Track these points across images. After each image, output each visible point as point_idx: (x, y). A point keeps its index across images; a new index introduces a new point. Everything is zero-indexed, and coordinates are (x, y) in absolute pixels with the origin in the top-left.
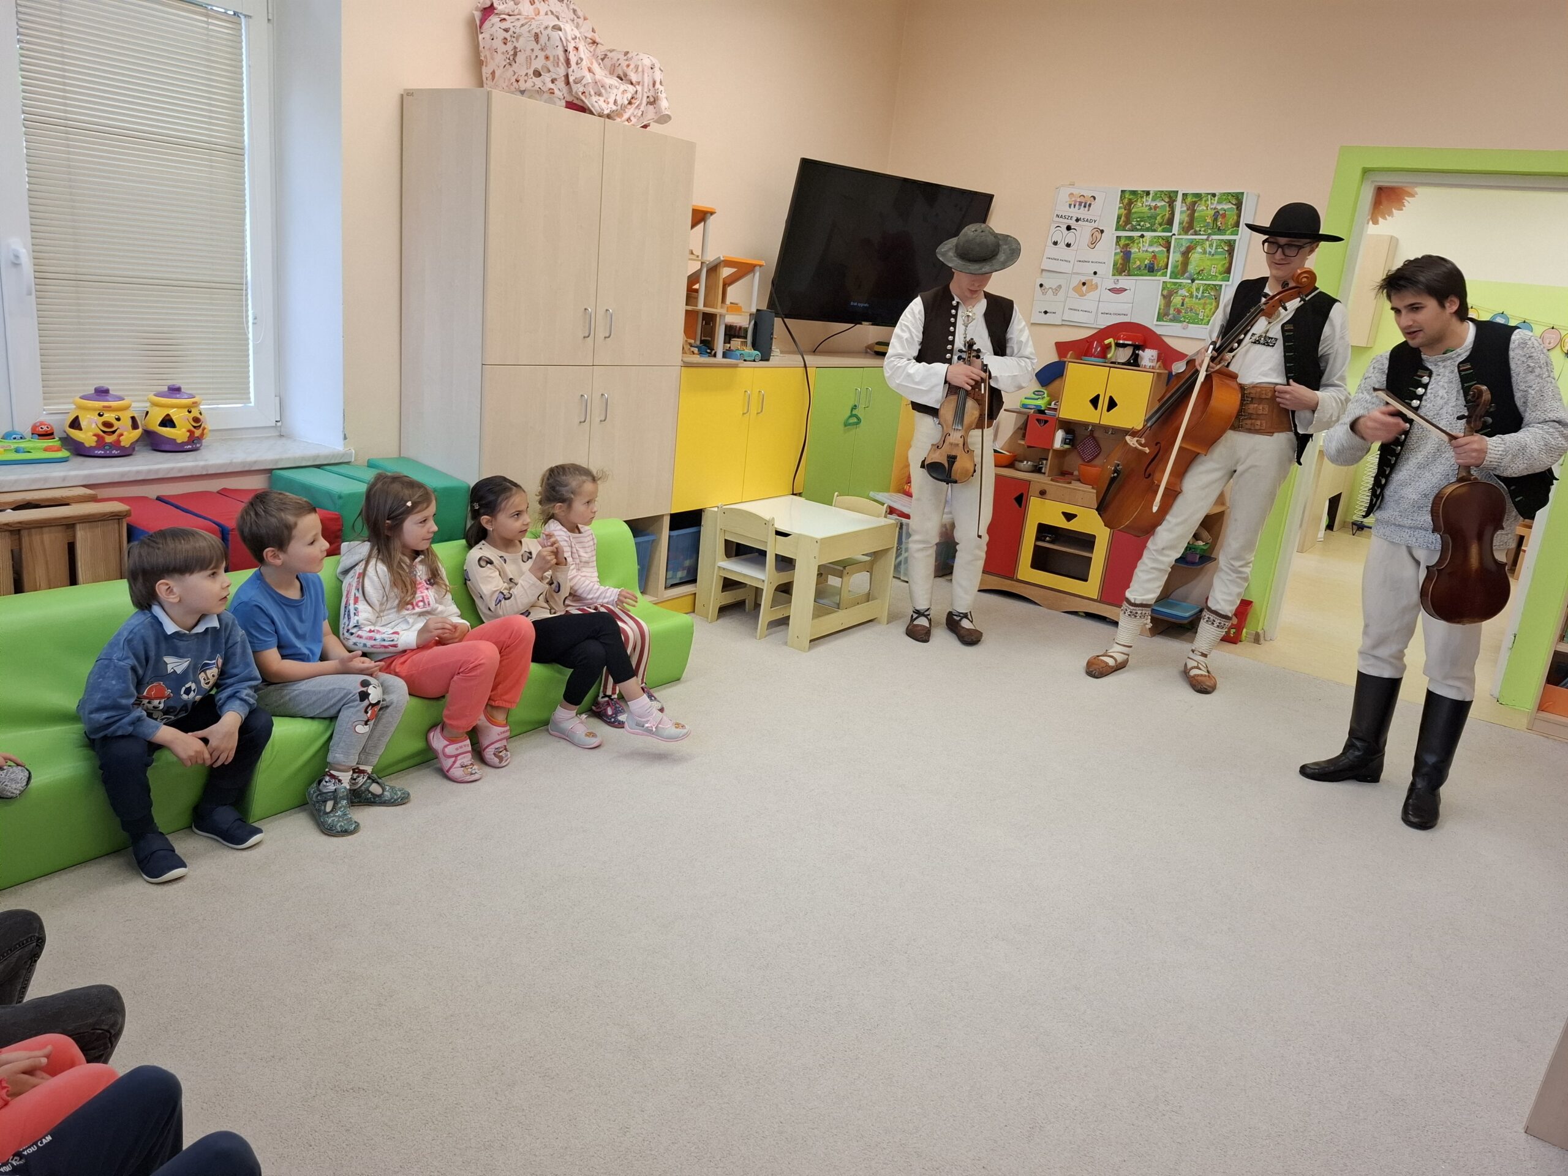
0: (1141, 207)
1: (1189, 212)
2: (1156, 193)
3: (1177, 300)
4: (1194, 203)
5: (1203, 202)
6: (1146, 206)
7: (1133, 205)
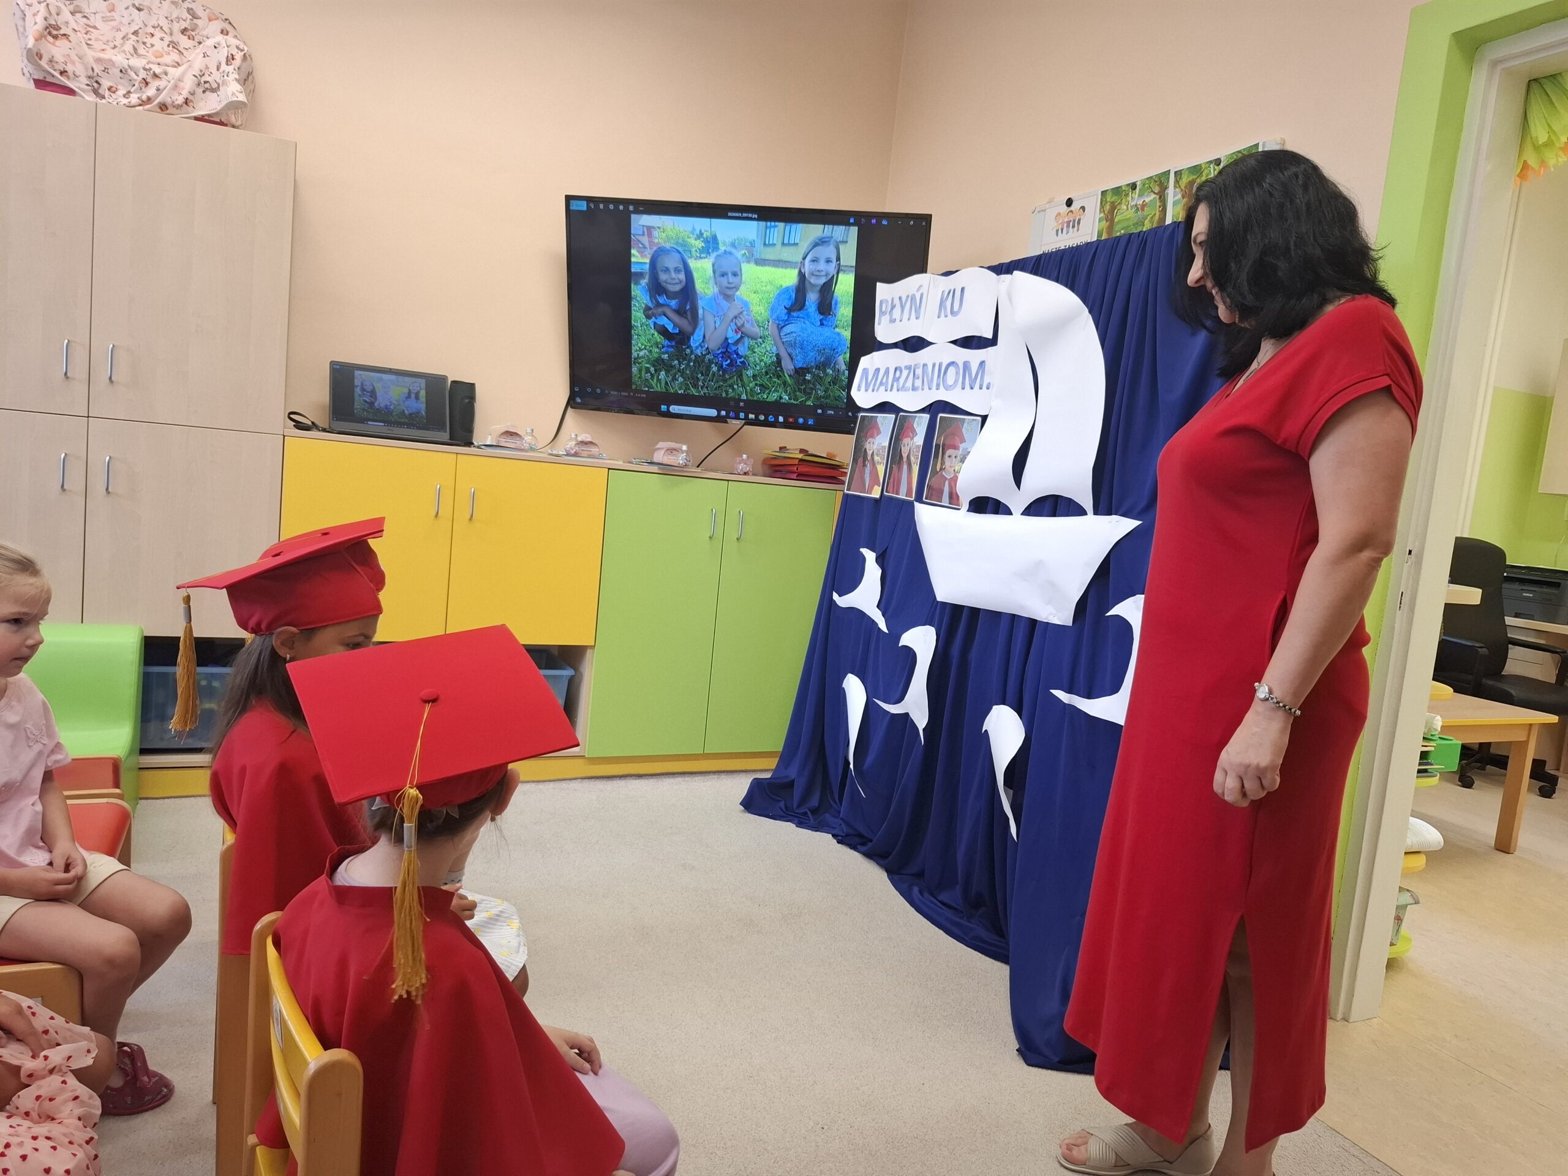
0: (1126, 211)
2: (1144, 183)
6: (1132, 207)
7: (1116, 211)
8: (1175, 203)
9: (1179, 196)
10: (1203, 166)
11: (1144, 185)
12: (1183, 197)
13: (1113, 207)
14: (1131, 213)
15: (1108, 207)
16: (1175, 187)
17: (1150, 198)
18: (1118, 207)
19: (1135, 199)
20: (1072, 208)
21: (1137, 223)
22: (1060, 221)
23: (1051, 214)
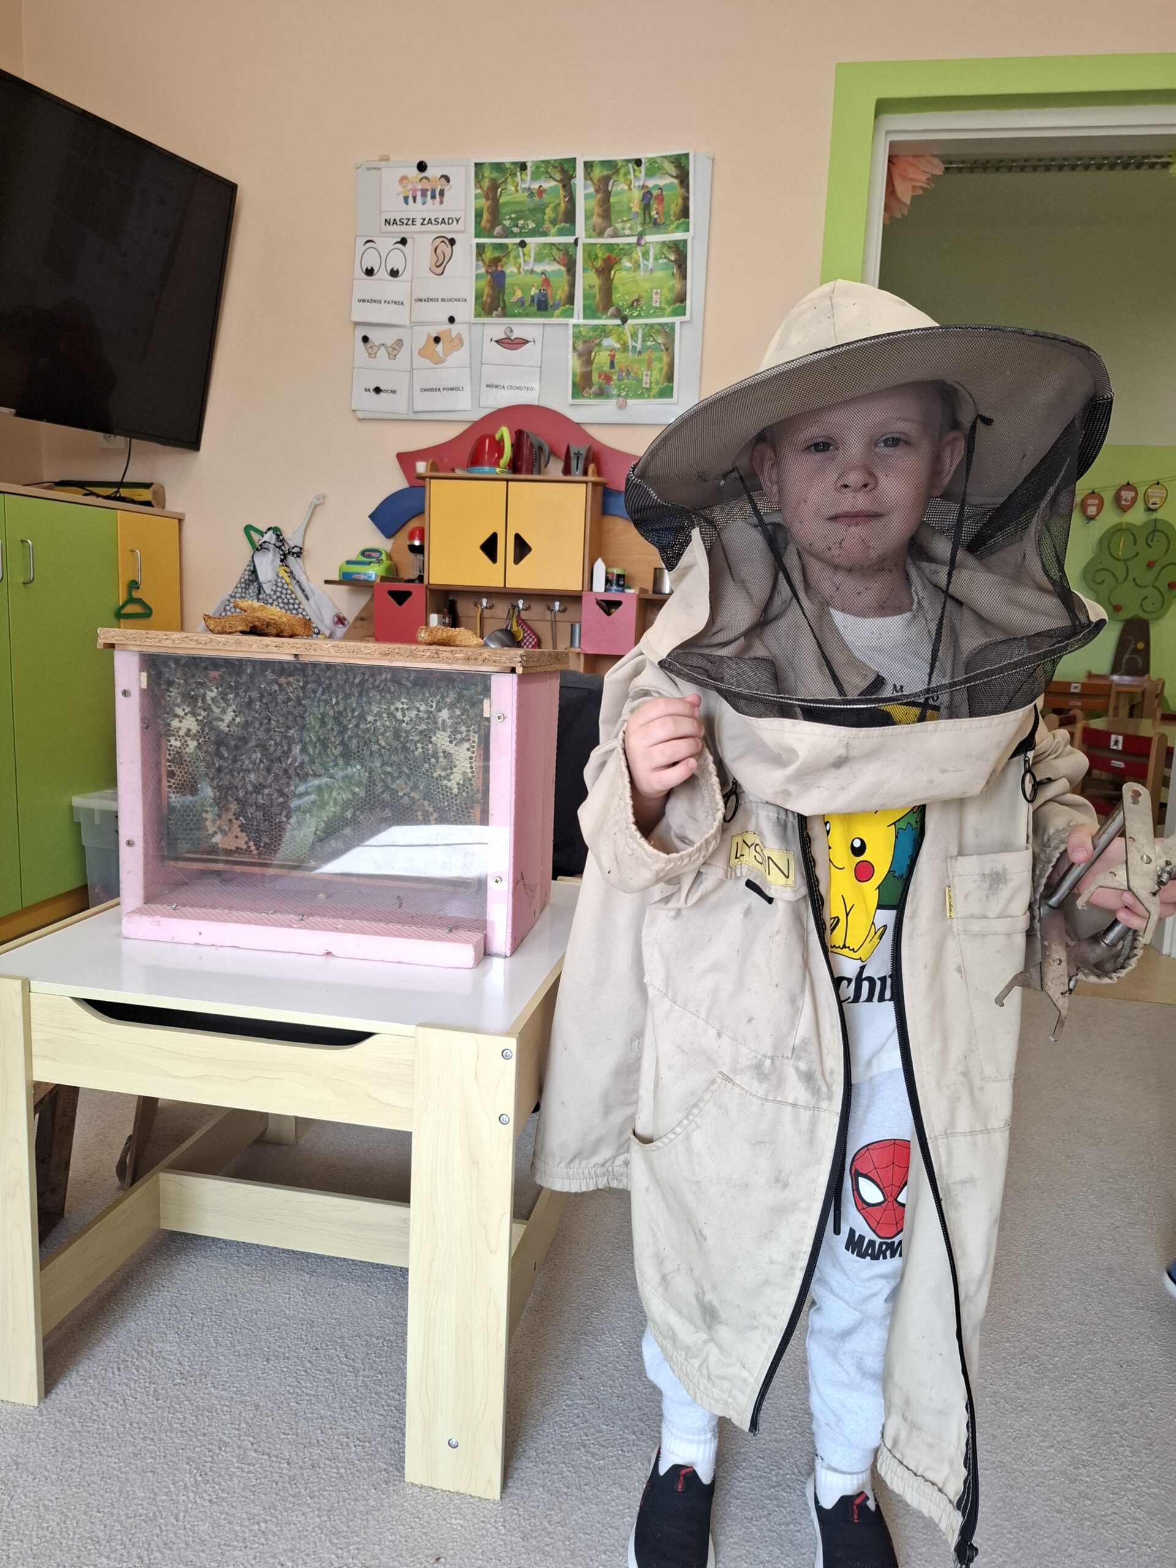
0: (514, 192)
1: (599, 196)
2: (538, 165)
3: (601, 358)
4: (606, 180)
5: (621, 175)
6: (524, 190)
7: (499, 190)
8: (587, 197)
9: (592, 190)
10: (620, 164)
11: (538, 168)
12: (597, 191)
13: (495, 186)
14: (523, 196)
15: (486, 183)
16: (586, 179)
18: (503, 186)
19: (526, 181)
20: (428, 173)
23: (390, 177)
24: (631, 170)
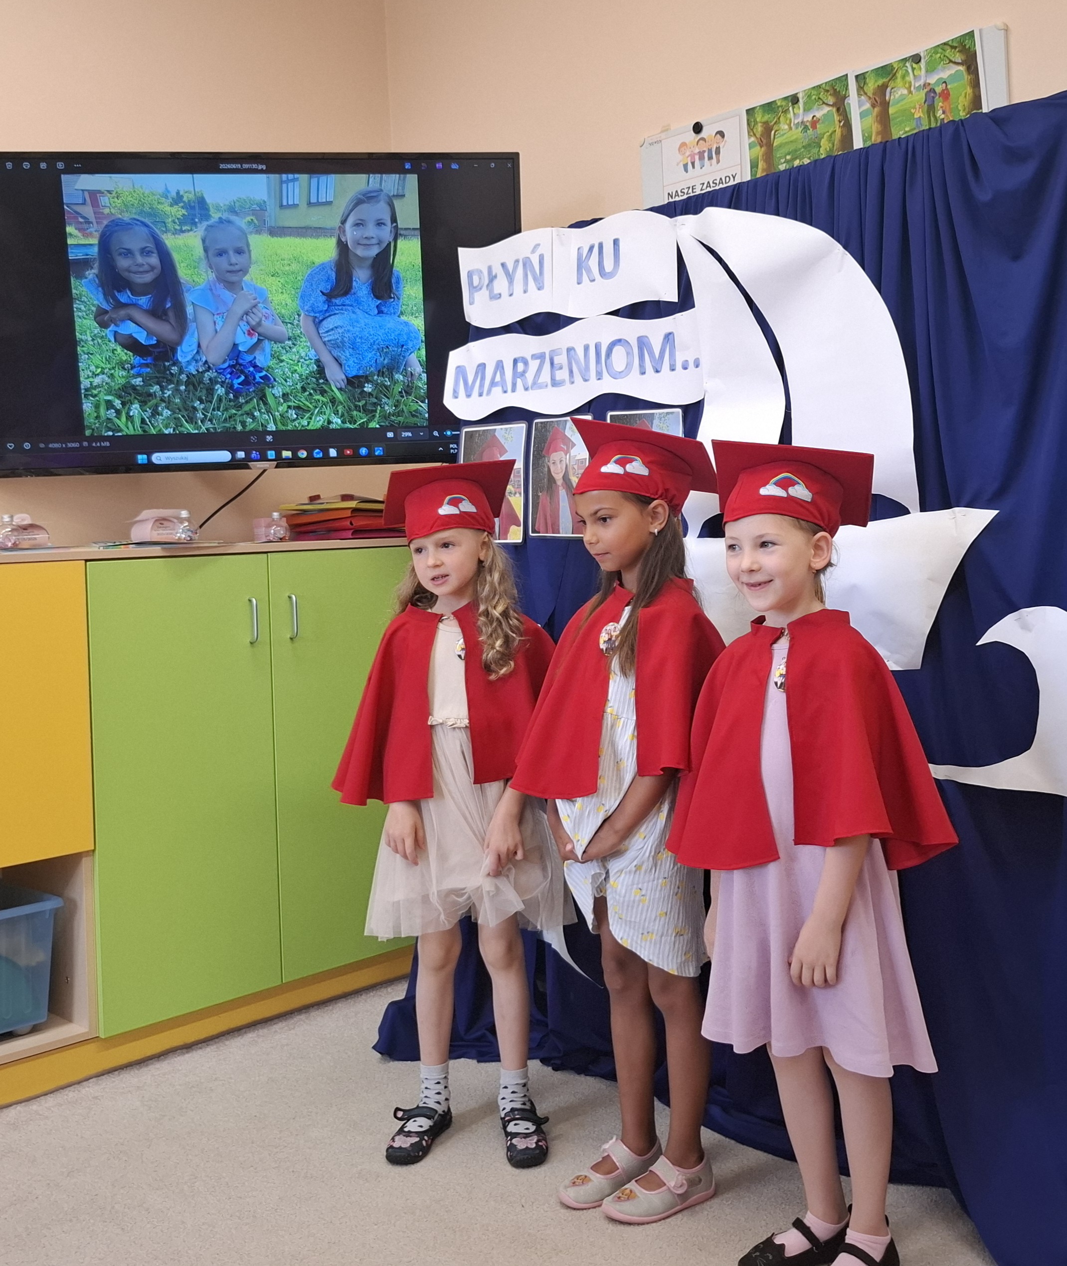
0: (787, 131)
1: (876, 110)
2: (809, 94)
4: (882, 89)
5: (899, 78)
7: (773, 132)
8: (863, 115)
9: (867, 106)
10: (896, 66)
11: (809, 96)
12: (873, 106)
13: (768, 129)
14: (797, 133)
15: (759, 129)
16: (859, 95)
17: (821, 112)
18: (775, 128)
19: (799, 115)
20: (704, 134)
21: (809, 145)
22: (688, 153)
23: (671, 146)
24: (910, 70)
